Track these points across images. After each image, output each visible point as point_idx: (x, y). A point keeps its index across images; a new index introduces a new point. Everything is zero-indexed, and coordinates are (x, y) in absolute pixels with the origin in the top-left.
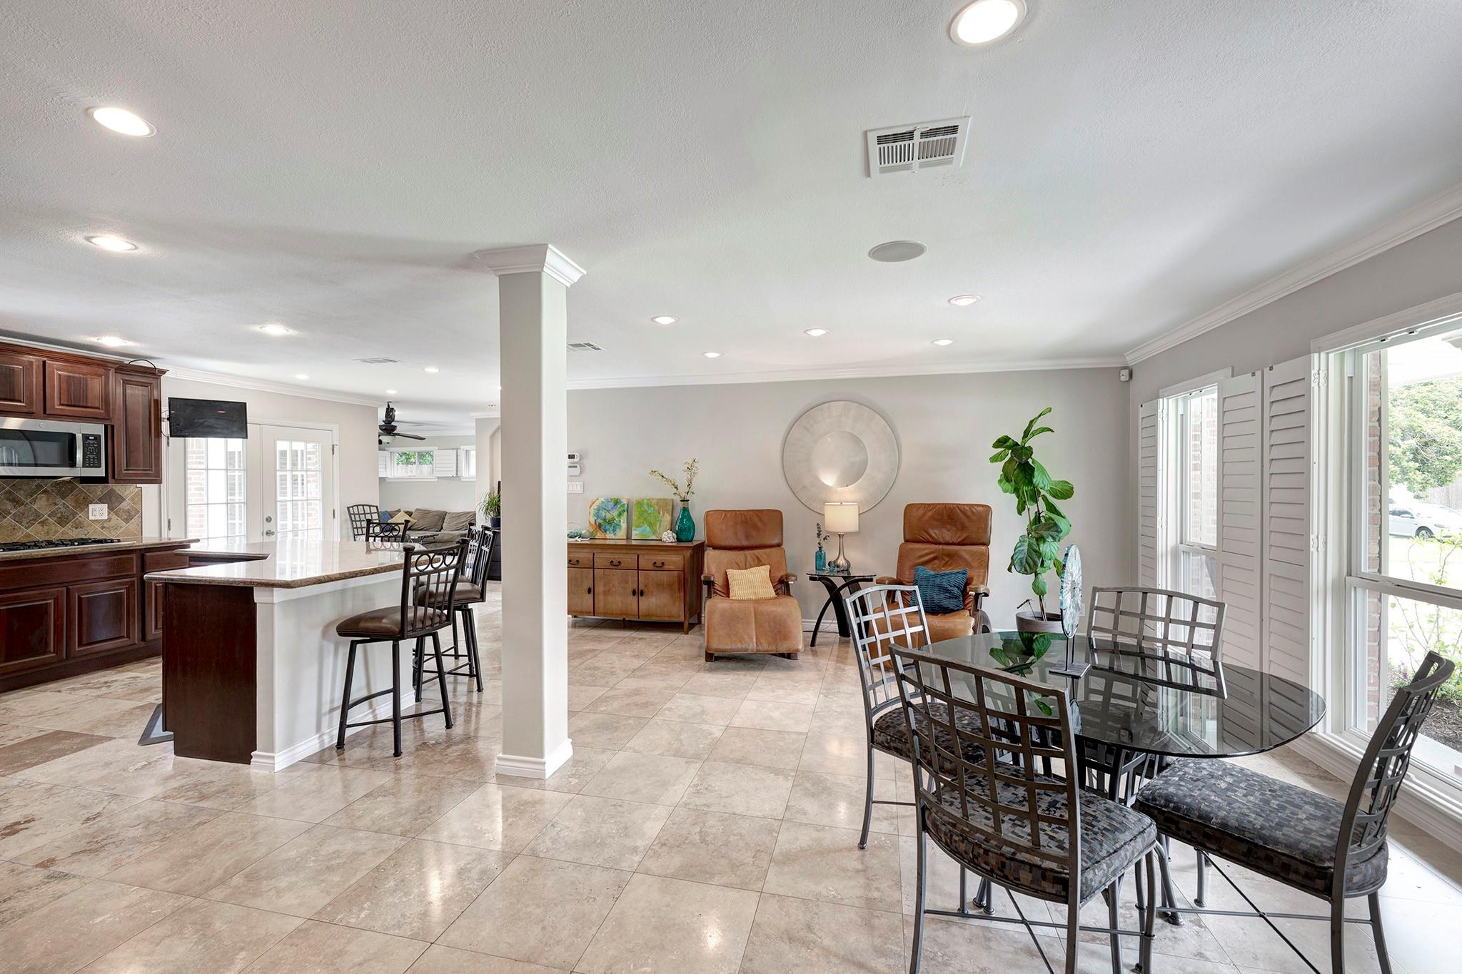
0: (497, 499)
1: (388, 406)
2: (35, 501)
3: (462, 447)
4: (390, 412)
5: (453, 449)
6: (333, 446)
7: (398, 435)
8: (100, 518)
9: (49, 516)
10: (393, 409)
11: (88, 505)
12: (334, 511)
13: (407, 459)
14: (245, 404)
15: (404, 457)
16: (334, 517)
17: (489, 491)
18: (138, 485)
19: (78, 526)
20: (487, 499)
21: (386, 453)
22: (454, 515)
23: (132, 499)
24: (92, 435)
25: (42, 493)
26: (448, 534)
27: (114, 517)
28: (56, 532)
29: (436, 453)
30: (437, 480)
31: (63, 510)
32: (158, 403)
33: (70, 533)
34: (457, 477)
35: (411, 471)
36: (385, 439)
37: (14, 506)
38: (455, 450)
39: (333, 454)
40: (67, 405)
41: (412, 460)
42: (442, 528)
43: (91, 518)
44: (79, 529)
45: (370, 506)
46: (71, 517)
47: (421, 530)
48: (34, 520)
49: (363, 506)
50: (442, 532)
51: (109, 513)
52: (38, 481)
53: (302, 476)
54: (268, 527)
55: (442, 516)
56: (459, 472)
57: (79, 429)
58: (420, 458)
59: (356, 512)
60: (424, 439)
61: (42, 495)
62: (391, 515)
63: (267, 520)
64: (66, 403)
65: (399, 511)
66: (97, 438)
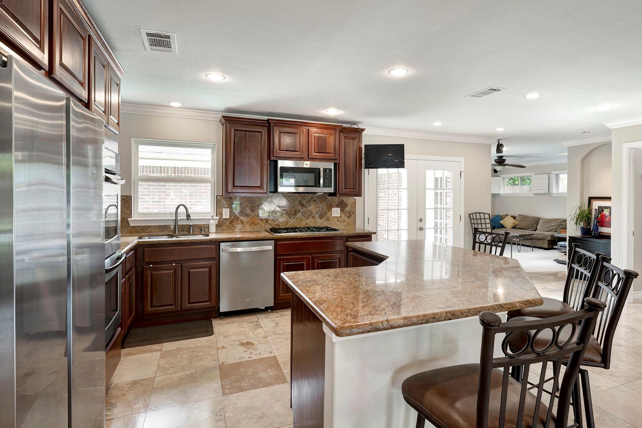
0: (587, 212)
1: (499, 142)
2: (310, 205)
3: (553, 172)
4: (499, 147)
5: (546, 174)
6: (461, 172)
7: (507, 165)
8: (337, 216)
9: (316, 213)
10: (502, 144)
11: (332, 208)
12: (460, 216)
13: (513, 181)
14: (403, 145)
15: (511, 181)
16: (460, 220)
17: (579, 205)
18: (354, 198)
19: (328, 219)
20: (578, 212)
21: (500, 179)
22: (546, 221)
23: (351, 206)
24: (328, 169)
25: (313, 201)
26: (542, 234)
27: (343, 215)
28: (318, 222)
29: (534, 177)
30: (533, 195)
31: (321, 210)
32: (360, 149)
33: (324, 223)
34: (549, 193)
35: (516, 190)
36: (498, 168)
37: (302, 208)
38: (547, 175)
39: (461, 177)
40: (318, 152)
41: (517, 183)
42: (536, 229)
43: (333, 215)
44: (328, 221)
45: (484, 214)
46: (324, 215)
47: (521, 229)
48: (310, 215)
49: (480, 213)
50: (537, 232)
51: (341, 213)
52: (312, 195)
53: (441, 193)
54: (420, 224)
55: (537, 221)
56: (550, 190)
57: (322, 165)
58: (522, 181)
59: (475, 217)
60: (525, 167)
61: (313, 203)
62: (502, 218)
63: (420, 220)
64: (317, 151)
65: (507, 215)
66: (330, 170)
